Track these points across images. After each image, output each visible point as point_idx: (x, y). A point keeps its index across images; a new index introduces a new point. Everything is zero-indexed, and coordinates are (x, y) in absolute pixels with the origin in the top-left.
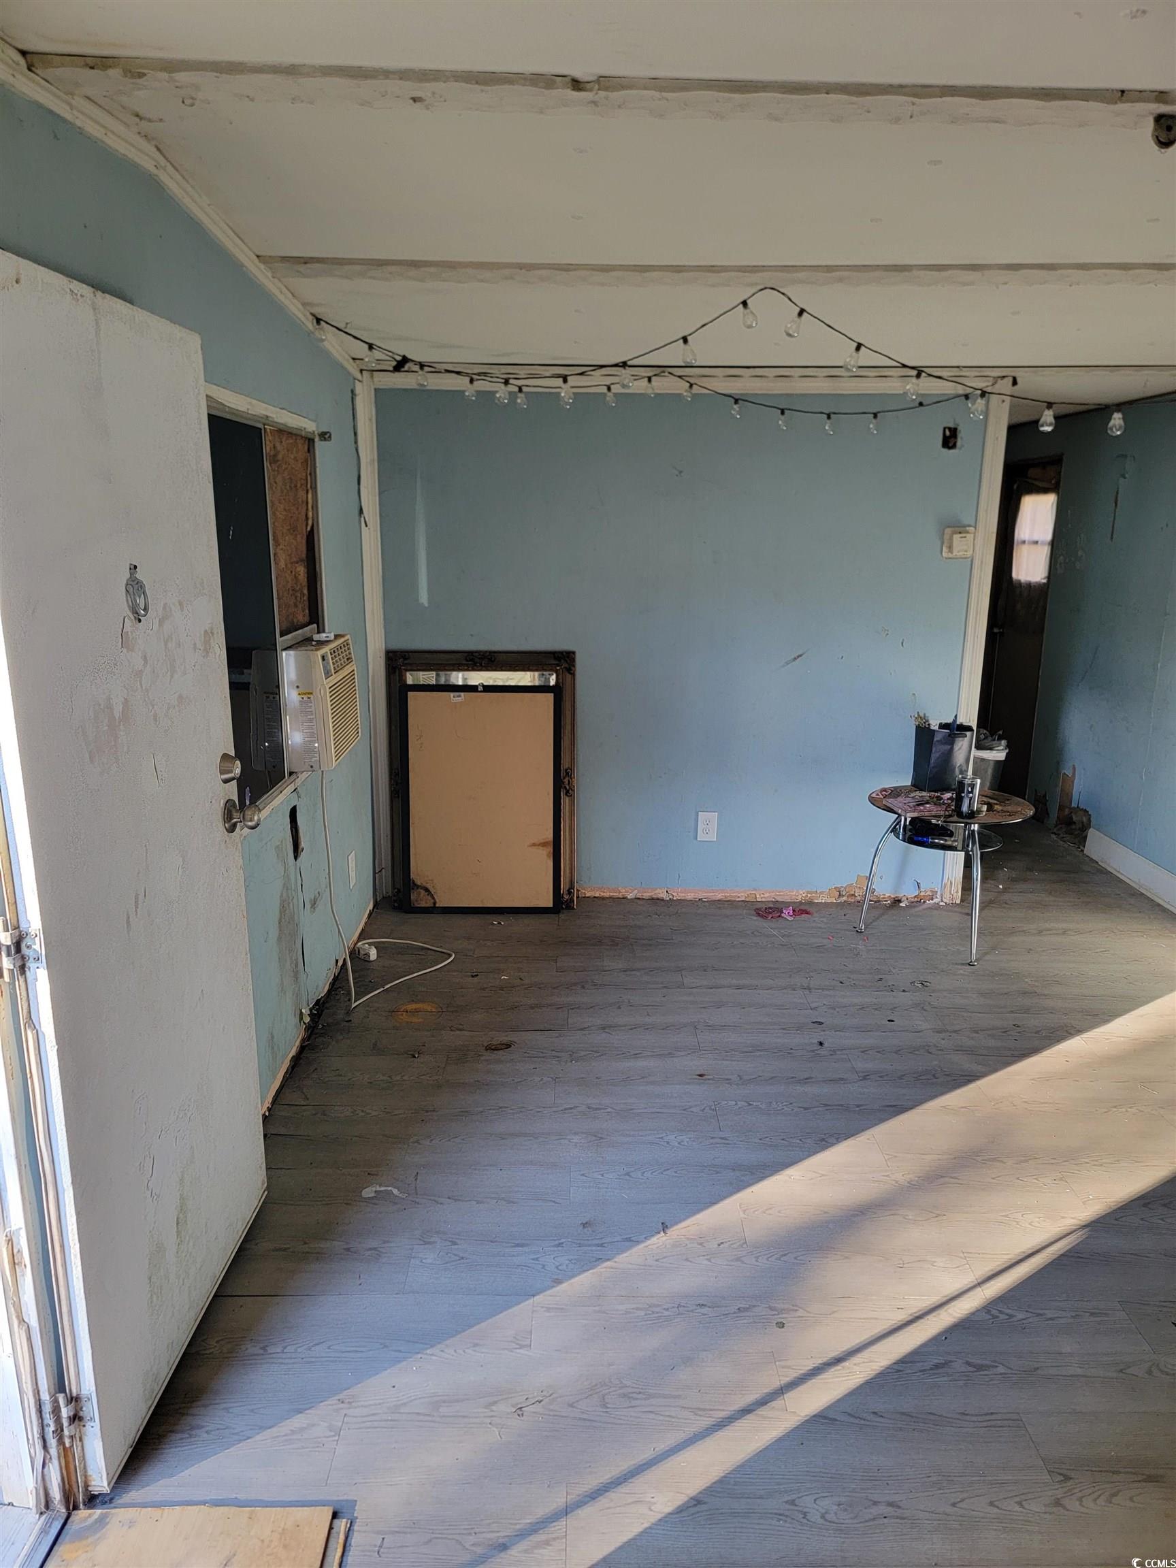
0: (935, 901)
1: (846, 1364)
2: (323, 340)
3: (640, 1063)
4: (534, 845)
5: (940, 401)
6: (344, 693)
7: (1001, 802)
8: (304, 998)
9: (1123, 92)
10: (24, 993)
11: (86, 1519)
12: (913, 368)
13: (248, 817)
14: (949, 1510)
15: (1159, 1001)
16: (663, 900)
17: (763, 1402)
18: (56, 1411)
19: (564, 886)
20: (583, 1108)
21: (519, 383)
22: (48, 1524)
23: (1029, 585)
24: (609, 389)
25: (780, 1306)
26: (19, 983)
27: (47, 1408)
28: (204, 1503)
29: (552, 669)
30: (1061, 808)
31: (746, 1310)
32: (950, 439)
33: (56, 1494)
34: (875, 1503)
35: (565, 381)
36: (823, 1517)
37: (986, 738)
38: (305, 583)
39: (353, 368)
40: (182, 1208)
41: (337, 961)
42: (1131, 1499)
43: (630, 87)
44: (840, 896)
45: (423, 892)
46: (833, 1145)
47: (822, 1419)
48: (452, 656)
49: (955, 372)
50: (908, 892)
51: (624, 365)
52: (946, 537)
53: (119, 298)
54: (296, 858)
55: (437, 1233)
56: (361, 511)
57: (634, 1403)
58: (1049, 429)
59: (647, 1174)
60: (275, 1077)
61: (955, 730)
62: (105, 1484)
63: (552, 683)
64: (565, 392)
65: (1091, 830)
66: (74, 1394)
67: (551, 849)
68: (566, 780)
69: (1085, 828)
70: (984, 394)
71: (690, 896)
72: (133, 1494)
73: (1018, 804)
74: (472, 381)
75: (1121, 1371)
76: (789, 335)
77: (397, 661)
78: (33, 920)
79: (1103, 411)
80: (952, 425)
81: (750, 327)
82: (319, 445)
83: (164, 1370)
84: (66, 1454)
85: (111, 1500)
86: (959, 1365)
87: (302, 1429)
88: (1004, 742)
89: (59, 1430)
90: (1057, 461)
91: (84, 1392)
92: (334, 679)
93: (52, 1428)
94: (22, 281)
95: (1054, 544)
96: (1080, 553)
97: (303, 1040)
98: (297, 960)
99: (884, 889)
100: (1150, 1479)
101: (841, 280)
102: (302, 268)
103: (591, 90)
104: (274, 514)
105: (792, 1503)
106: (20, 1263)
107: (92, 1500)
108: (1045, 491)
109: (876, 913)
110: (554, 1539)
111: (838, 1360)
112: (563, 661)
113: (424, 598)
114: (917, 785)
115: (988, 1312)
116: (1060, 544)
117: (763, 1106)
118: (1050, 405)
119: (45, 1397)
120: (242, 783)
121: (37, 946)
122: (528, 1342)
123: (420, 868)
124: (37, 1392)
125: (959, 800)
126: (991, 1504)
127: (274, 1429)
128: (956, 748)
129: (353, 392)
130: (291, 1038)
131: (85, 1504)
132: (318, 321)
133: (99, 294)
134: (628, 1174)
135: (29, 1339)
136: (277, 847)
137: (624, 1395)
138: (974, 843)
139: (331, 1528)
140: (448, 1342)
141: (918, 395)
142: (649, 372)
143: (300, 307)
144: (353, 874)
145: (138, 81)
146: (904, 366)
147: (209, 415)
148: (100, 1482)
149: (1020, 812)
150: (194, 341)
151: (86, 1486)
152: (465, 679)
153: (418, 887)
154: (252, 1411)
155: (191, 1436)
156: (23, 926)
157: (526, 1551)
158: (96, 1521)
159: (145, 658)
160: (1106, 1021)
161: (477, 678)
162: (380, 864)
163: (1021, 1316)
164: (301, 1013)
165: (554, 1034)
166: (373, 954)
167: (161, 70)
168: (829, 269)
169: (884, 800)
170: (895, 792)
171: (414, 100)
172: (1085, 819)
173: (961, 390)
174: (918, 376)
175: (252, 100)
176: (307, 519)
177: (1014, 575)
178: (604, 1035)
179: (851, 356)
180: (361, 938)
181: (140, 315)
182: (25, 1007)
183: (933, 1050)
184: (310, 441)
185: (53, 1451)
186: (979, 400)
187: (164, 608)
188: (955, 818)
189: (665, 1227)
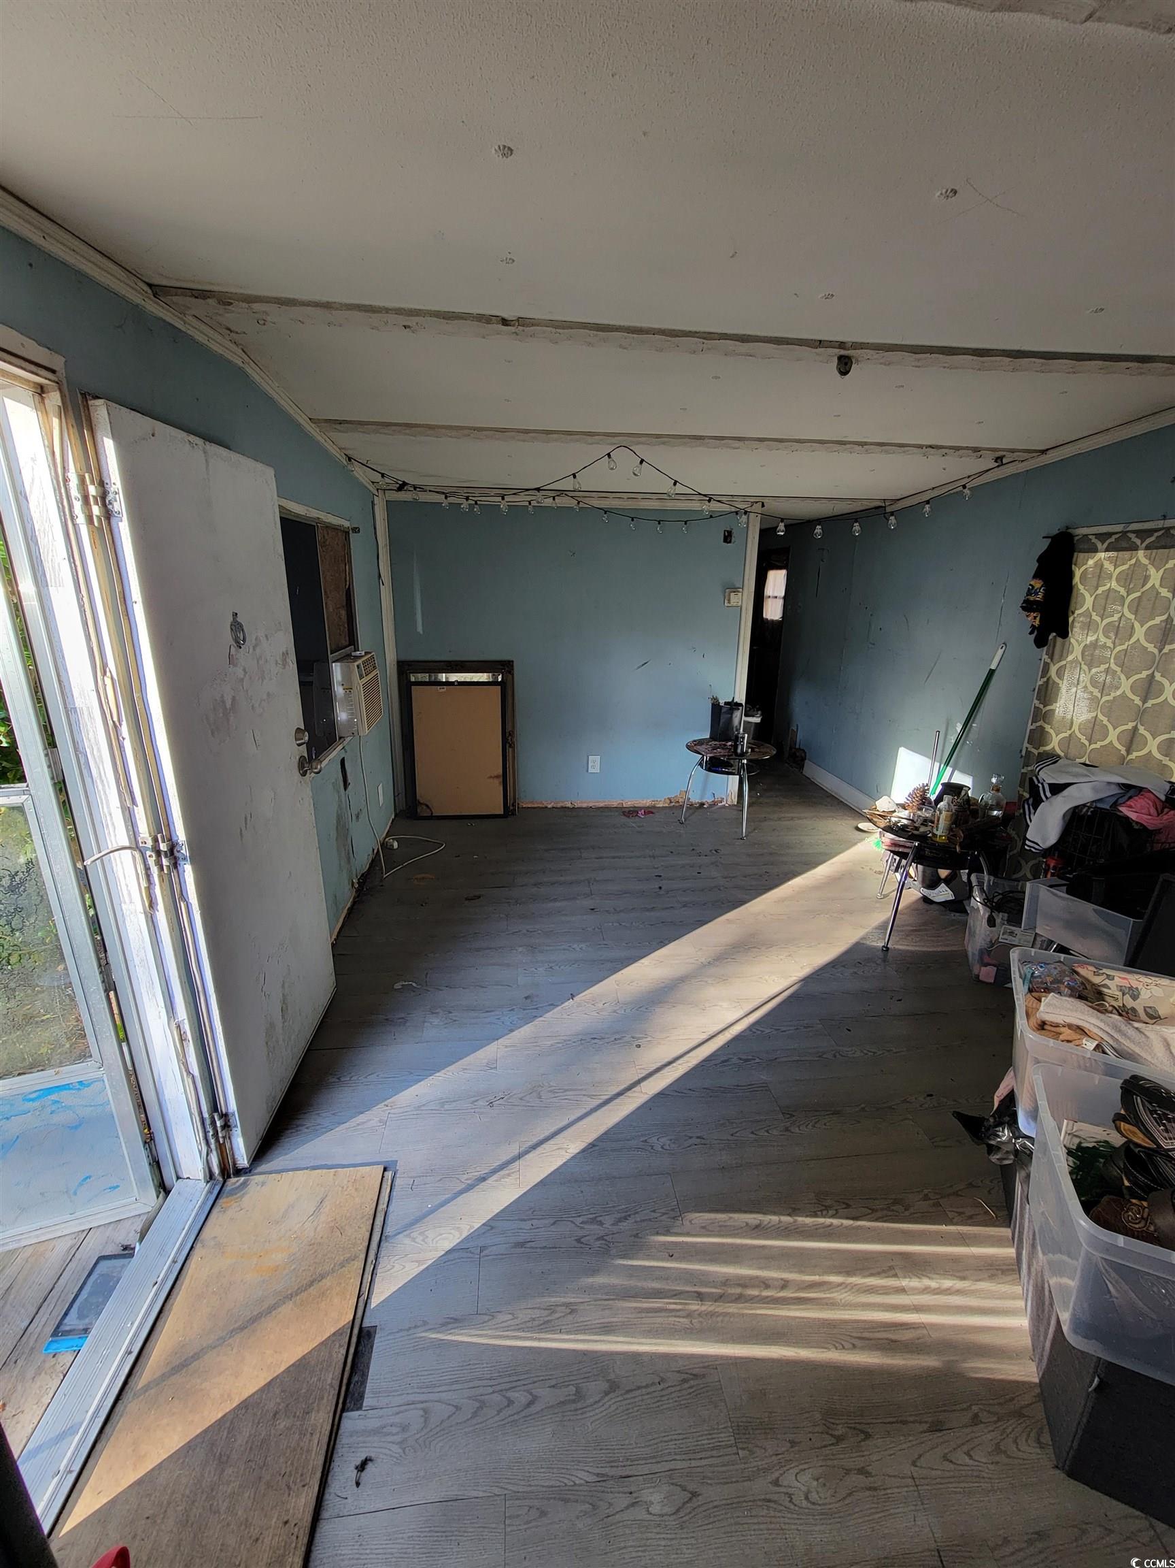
0: (723, 803)
1: (674, 1064)
2: (353, 471)
3: (558, 904)
4: (491, 777)
5: (722, 514)
6: (370, 688)
7: (759, 747)
8: (354, 873)
9: (820, 341)
10: (177, 880)
11: (235, 1183)
12: (705, 495)
13: (314, 767)
14: (730, 1138)
15: (842, 855)
16: (568, 808)
17: (629, 1088)
18: (213, 1123)
19: (510, 802)
20: (525, 931)
21: (475, 499)
22: (212, 1188)
23: (772, 621)
24: (530, 504)
25: (637, 1036)
26: (174, 875)
27: (208, 1122)
28: (307, 1168)
29: (500, 671)
30: (791, 748)
31: (620, 1039)
32: (728, 537)
33: (216, 1170)
34: (691, 1138)
35: (503, 499)
36: (662, 1148)
37: (750, 709)
38: (346, 621)
39: (372, 488)
40: (284, 1001)
41: (373, 850)
42: (825, 1124)
43: (538, 325)
44: (671, 802)
45: (425, 807)
46: (666, 945)
47: (661, 1095)
48: (438, 664)
49: (730, 498)
50: (708, 799)
51: (538, 489)
52: (727, 594)
53: (221, 445)
54: (345, 789)
55: (440, 1007)
56: (380, 576)
57: (556, 1095)
58: (782, 534)
59: (562, 967)
60: (338, 922)
61: (733, 706)
62: (246, 1162)
63: (500, 680)
64: (503, 505)
65: (807, 761)
66: (224, 1112)
67: (501, 779)
68: (510, 738)
69: (803, 759)
70: (746, 513)
71: (584, 805)
72: (264, 1167)
73: (767, 748)
74: (446, 497)
75: (820, 1057)
76: (635, 474)
77: (404, 668)
78: (181, 835)
79: (810, 523)
80: (728, 529)
81: (612, 469)
82: (351, 535)
83: (279, 1094)
84: (221, 1148)
85: (250, 1171)
86: (735, 1060)
87: (363, 1123)
88: (759, 712)
89: (216, 1134)
90: (786, 551)
91: (230, 1111)
92: (365, 680)
93: (211, 1133)
94: (156, 435)
95: (785, 598)
96: (800, 604)
97: (354, 898)
98: (348, 852)
99: (695, 798)
100: (835, 1113)
101: (664, 443)
102: (338, 426)
103: (514, 326)
104: (325, 578)
105: (646, 1141)
106: (185, 1040)
107: (239, 1172)
108: (780, 568)
109: (691, 811)
110: (513, 1173)
111: (670, 1063)
112: (505, 667)
113: (420, 629)
114: (712, 738)
115: (751, 1031)
116: (789, 598)
117: (628, 925)
118: (782, 520)
119: (206, 1115)
120: (309, 745)
121: (185, 851)
122: (495, 1066)
123: (422, 792)
124: (201, 1113)
125: (736, 747)
126: (752, 1133)
127: (347, 1124)
128: (734, 716)
129: (373, 502)
130: (347, 896)
131: (234, 1175)
132: (350, 459)
133: (207, 443)
134: (551, 968)
135: (194, 1083)
136: (333, 783)
137: (551, 1091)
138: (744, 771)
139: (383, 1177)
140: (448, 1069)
141: (710, 511)
142: (553, 494)
143: (338, 450)
144: (381, 798)
145: (227, 307)
146: (700, 494)
147: (281, 518)
148: (243, 1160)
149: (768, 753)
150: (270, 472)
151: (234, 1164)
152: (446, 678)
153: (421, 804)
154: (333, 1114)
155: (297, 1131)
156: (174, 839)
157: (496, 1181)
158: (241, 1184)
159: (244, 670)
160: (815, 867)
161: (454, 677)
162: (398, 790)
163: (767, 1031)
164: (353, 882)
165: (507, 889)
166: (396, 845)
167: (243, 302)
168: (658, 436)
169: (694, 747)
170: (700, 742)
171: (405, 327)
172: (803, 755)
173: (733, 509)
174: (709, 501)
175: (303, 323)
176: (346, 581)
177: (764, 616)
178: (536, 889)
179: (671, 488)
180: (387, 835)
181: (234, 456)
182: (179, 888)
183: (722, 888)
184: (346, 533)
185: (213, 1146)
186: (743, 516)
187: (256, 639)
188: (734, 757)
189: (573, 996)
